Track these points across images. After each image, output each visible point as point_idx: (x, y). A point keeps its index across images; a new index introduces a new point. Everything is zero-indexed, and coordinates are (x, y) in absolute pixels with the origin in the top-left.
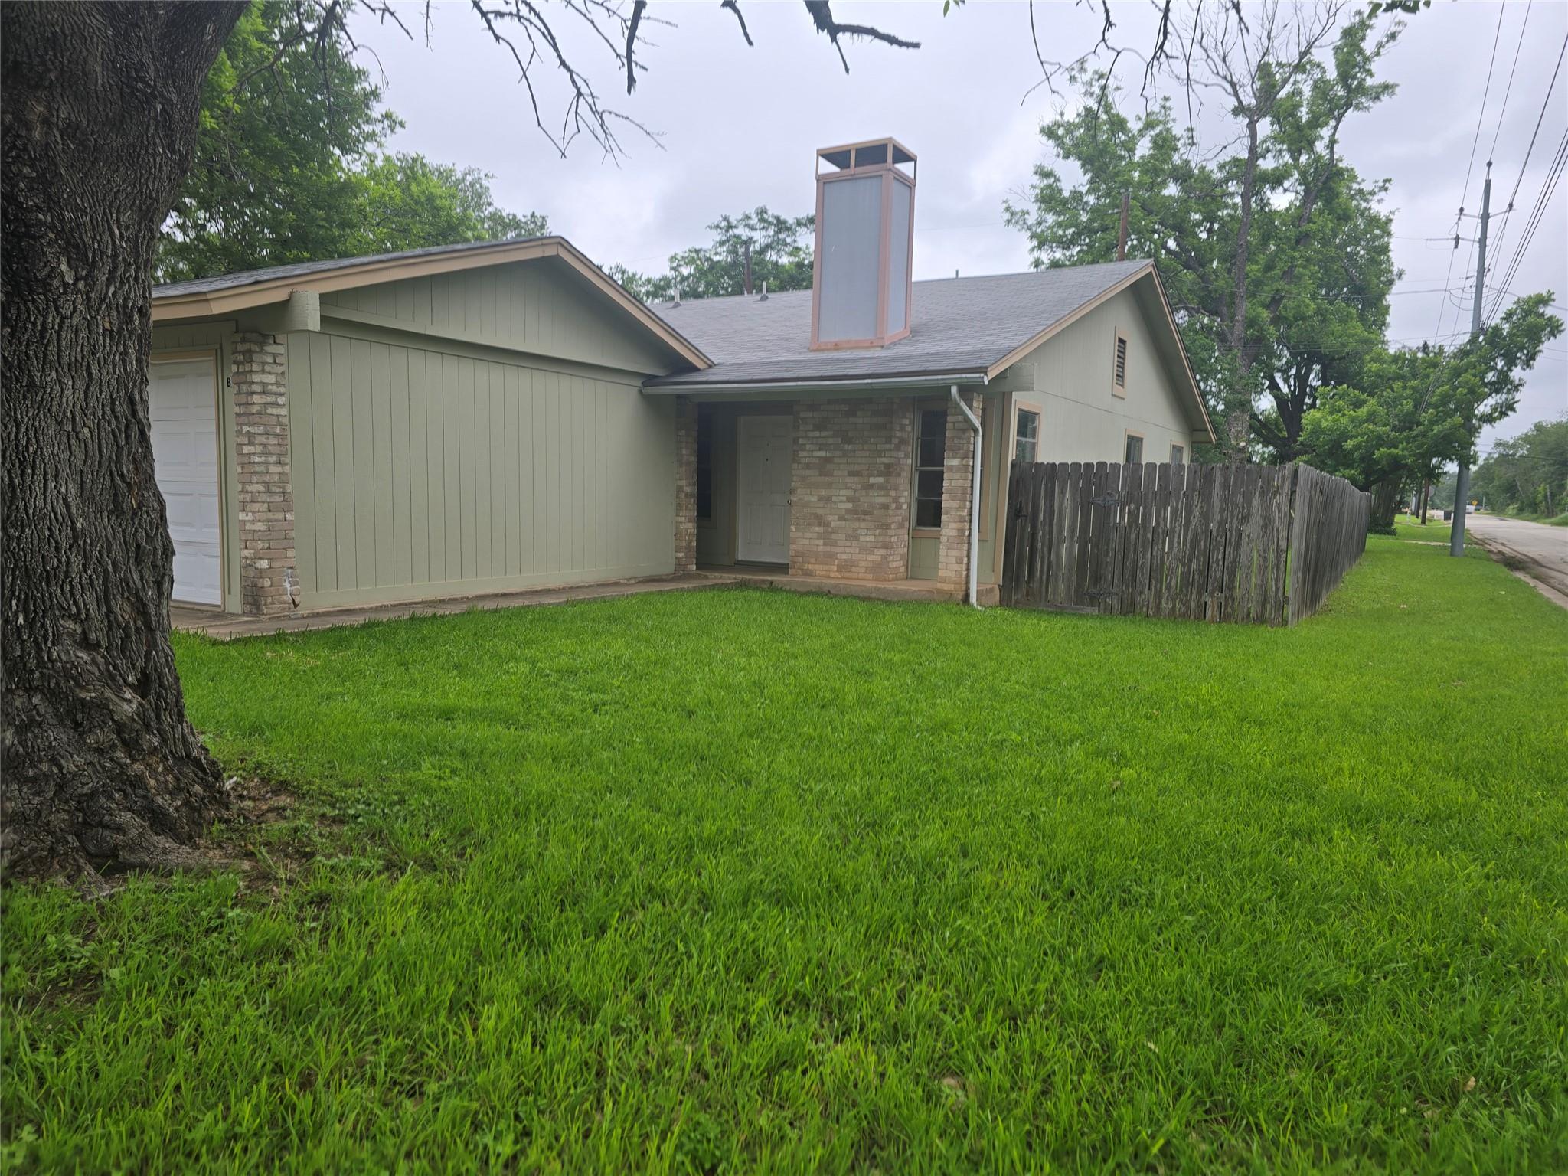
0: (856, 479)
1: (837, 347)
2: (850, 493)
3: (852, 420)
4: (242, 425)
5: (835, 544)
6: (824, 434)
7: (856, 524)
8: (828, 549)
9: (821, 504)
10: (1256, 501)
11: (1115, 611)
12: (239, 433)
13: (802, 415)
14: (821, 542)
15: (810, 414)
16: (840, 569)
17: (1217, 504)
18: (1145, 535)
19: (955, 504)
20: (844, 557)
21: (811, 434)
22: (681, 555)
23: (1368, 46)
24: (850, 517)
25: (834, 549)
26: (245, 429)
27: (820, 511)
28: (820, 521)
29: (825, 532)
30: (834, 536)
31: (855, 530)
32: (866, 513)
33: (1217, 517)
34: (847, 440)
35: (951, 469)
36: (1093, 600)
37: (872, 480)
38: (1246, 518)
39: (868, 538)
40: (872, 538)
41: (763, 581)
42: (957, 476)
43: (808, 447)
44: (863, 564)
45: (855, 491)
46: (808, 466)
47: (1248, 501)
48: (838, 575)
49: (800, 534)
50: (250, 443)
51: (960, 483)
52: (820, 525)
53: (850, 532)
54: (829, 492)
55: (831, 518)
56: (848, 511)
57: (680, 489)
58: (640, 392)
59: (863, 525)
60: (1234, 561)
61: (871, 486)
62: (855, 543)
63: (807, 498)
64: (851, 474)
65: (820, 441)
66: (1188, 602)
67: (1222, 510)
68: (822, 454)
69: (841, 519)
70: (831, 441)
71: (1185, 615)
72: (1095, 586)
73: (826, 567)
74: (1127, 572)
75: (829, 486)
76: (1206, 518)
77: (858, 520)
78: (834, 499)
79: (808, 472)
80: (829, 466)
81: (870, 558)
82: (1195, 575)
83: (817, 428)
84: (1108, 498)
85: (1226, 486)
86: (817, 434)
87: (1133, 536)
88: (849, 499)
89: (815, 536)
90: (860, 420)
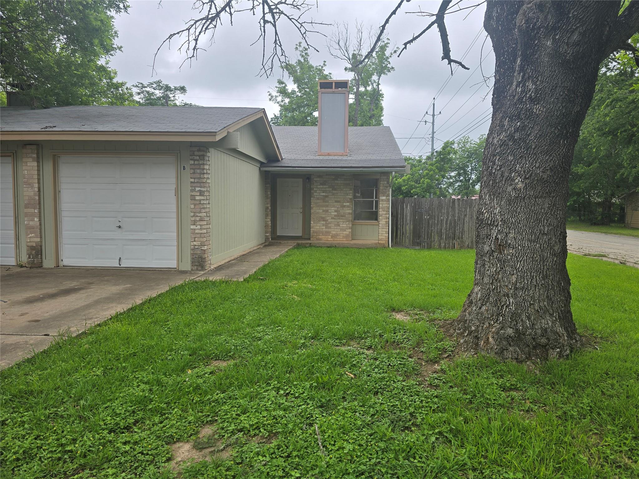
0: (338, 204)
1: (329, 155)
2: (336, 209)
3: (336, 182)
4: (195, 187)
5: (330, 228)
6: (325, 187)
7: (339, 220)
8: (327, 230)
9: (324, 213)
10: (468, 210)
11: (425, 247)
12: (192, 191)
13: (315, 179)
14: (324, 227)
15: (318, 179)
16: (332, 237)
17: (457, 211)
18: (434, 222)
19: (385, 213)
20: (334, 233)
21: (319, 187)
22: (268, 234)
24: (336, 218)
25: (329, 230)
26: (197, 189)
27: (323, 216)
28: (324, 219)
29: (326, 223)
30: (329, 225)
31: (338, 222)
32: (342, 216)
33: (457, 215)
34: (334, 189)
35: (382, 200)
36: (419, 244)
37: (345, 204)
38: (465, 215)
39: (343, 225)
40: (345, 225)
41: (307, 243)
42: (385, 203)
43: (318, 192)
44: (342, 235)
45: (338, 208)
46: (318, 199)
47: (466, 210)
48: (331, 239)
49: (315, 225)
50: (200, 195)
51: (386, 205)
52: (324, 221)
53: (336, 223)
54: (327, 208)
55: (328, 218)
56: (335, 216)
57: (267, 208)
58: (260, 169)
59: (341, 220)
60: (463, 229)
61: (345, 206)
62: (338, 227)
63: (317, 211)
64: (336, 202)
65: (323, 189)
66: (449, 243)
67: (458, 213)
68: (324, 194)
69: (332, 218)
70: (327, 189)
71: (449, 247)
72: (419, 239)
73: (326, 237)
74: (429, 234)
75: (327, 206)
76: (453, 216)
77: (340, 219)
78: (329, 211)
79: (318, 201)
80: (327, 199)
81: (344, 233)
82: (451, 234)
83: (321, 184)
84: (422, 209)
85: (459, 205)
86: (322, 186)
87: (431, 222)
88: (336, 211)
89: (322, 225)
90: (340, 182)
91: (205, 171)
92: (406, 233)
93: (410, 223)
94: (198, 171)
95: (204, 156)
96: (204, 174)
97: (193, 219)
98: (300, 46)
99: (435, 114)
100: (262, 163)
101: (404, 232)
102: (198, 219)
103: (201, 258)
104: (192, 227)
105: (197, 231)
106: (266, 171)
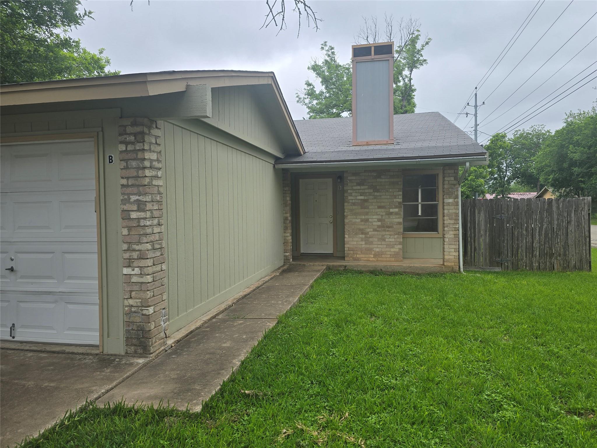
0: (383, 210)
1: (368, 144)
2: (380, 217)
3: (378, 180)
4: (129, 194)
5: (371, 243)
6: (362, 187)
7: (384, 233)
8: (368, 246)
9: (363, 223)
10: (573, 215)
11: (510, 268)
12: (124, 202)
13: (349, 178)
14: (364, 243)
15: (354, 178)
16: (375, 256)
17: (555, 216)
18: (522, 232)
19: (452, 222)
20: (377, 250)
21: (355, 188)
22: (287, 254)
23: (418, 46)
24: (380, 229)
25: (371, 246)
26: (133, 198)
27: (362, 227)
28: (362, 232)
29: (366, 237)
30: (371, 240)
31: (383, 236)
32: (389, 227)
33: (556, 222)
34: (376, 190)
35: (449, 204)
36: (500, 264)
37: (391, 210)
38: (569, 222)
39: (391, 240)
40: (393, 240)
41: (341, 266)
42: (452, 207)
43: (353, 194)
44: (389, 253)
45: (382, 216)
46: (354, 204)
47: (569, 214)
48: (374, 259)
49: (351, 239)
50: (139, 210)
51: (454, 211)
52: (362, 234)
53: (380, 237)
54: (367, 217)
55: (369, 230)
56: (379, 227)
57: (286, 219)
58: (274, 167)
59: (387, 233)
60: (565, 243)
61: (391, 213)
62: (383, 243)
63: (354, 220)
64: (379, 207)
65: (360, 191)
66: (546, 262)
67: (558, 219)
68: (362, 197)
69: (375, 230)
70: (367, 191)
71: (545, 269)
72: (499, 257)
73: (367, 256)
74: (515, 250)
75: (367, 214)
76: (551, 223)
77: (385, 231)
78: (370, 220)
79: (354, 207)
80: (366, 204)
81: (392, 250)
82: (547, 250)
83: (359, 184)
84: (503, 215)
85: (558, 208)
86: (359, 187)
87: (516, 233)
88: (379, 220)
89: (360, 240)
90: (384, 180)
91: (147, 164)
92: (480, 248)
93: (486, 234)
94: (134, 164)
95: (143, 133)
96: (144, 168)
97: (127, 255)
98: (326, 45)
99: (478, 104)
100: (277, 160)
101: (477, 247)
102: (135, 255)
103: (142, 330)
104: (126, 271)
105: (134, 279)
106: (283, 169)
